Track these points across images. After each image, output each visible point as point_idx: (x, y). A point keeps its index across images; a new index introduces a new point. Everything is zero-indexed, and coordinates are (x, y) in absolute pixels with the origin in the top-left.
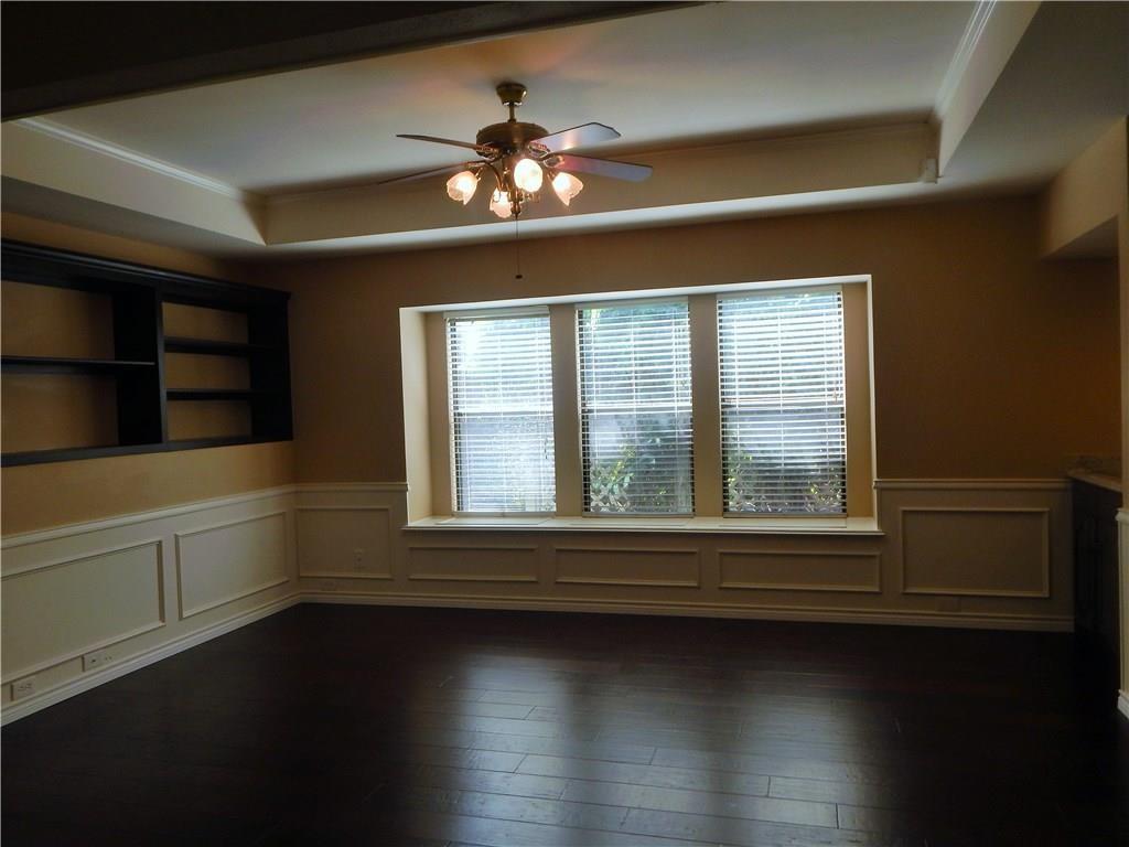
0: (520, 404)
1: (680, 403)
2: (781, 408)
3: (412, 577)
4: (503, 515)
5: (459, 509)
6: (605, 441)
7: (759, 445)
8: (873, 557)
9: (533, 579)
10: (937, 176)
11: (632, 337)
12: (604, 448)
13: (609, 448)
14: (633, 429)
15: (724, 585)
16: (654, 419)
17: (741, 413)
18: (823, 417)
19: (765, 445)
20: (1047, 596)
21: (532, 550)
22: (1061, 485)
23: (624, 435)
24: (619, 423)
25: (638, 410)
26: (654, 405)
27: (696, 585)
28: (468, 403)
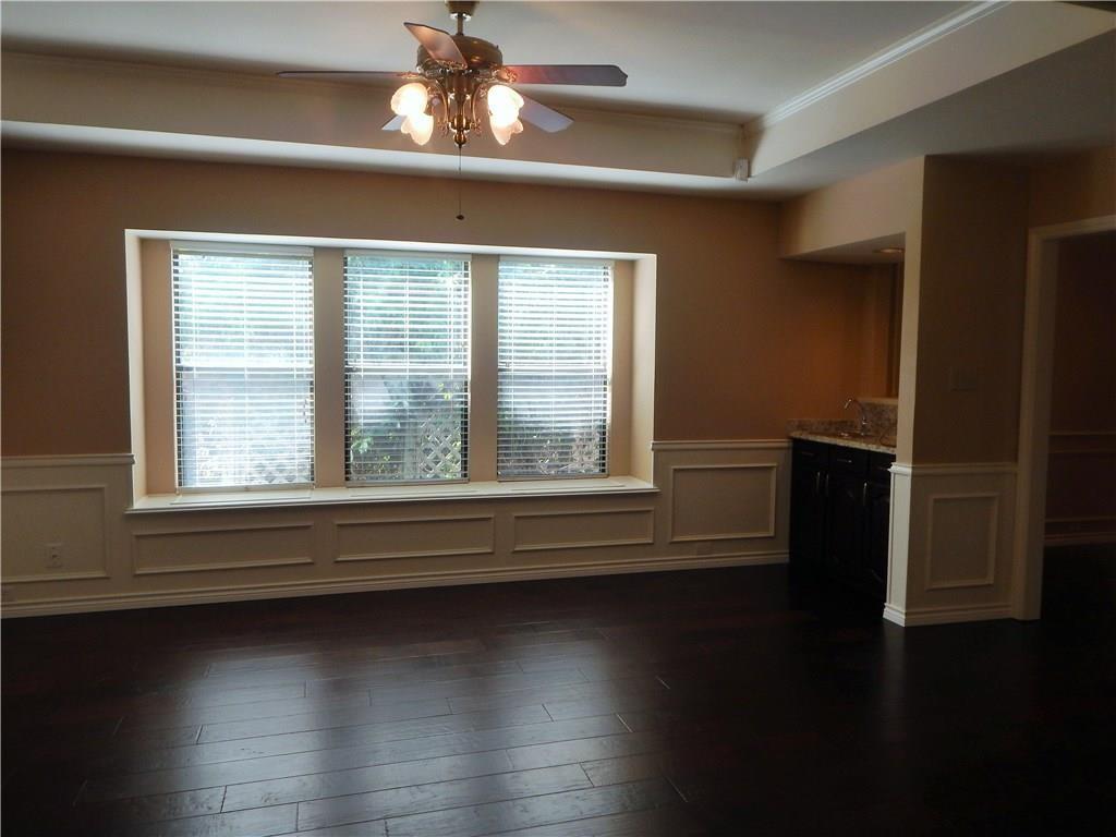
0: (264, 359)
1: (458, 365)
2: (554, 374)
3: (138, 572)
4: (247, 489)
5: (180, 484)
6: (369, 404)
7: (530, 409)
8: (649, 511)
9: (309, 561)
10: (749, 176)
11: (407, 291)
12: (370, 411)
13: (375, 411)
14: (403, 391)
15: (517, 549)
16: (424, 381)
17: (516, 377)
18: (591, 383)
19: (535, 409)
20: (772, 534)
21: (307, 527)
22: (786, 445)
23: (392, 398)
24: (385, 383)
25: (411, 370)
26: (426, 367)
27: (489, 551)
28: (194, 355)
